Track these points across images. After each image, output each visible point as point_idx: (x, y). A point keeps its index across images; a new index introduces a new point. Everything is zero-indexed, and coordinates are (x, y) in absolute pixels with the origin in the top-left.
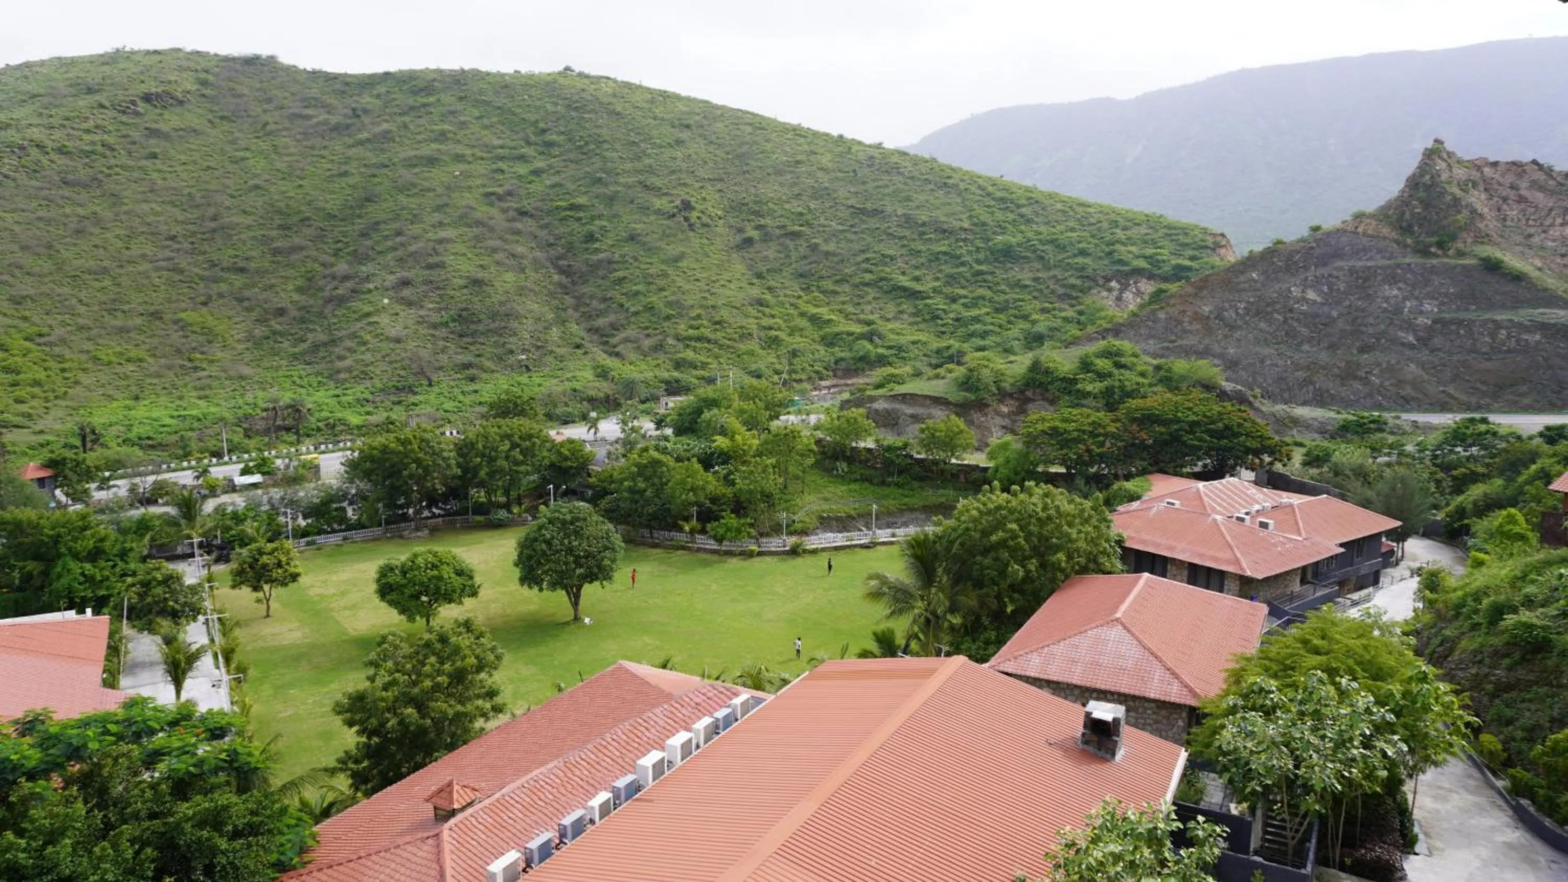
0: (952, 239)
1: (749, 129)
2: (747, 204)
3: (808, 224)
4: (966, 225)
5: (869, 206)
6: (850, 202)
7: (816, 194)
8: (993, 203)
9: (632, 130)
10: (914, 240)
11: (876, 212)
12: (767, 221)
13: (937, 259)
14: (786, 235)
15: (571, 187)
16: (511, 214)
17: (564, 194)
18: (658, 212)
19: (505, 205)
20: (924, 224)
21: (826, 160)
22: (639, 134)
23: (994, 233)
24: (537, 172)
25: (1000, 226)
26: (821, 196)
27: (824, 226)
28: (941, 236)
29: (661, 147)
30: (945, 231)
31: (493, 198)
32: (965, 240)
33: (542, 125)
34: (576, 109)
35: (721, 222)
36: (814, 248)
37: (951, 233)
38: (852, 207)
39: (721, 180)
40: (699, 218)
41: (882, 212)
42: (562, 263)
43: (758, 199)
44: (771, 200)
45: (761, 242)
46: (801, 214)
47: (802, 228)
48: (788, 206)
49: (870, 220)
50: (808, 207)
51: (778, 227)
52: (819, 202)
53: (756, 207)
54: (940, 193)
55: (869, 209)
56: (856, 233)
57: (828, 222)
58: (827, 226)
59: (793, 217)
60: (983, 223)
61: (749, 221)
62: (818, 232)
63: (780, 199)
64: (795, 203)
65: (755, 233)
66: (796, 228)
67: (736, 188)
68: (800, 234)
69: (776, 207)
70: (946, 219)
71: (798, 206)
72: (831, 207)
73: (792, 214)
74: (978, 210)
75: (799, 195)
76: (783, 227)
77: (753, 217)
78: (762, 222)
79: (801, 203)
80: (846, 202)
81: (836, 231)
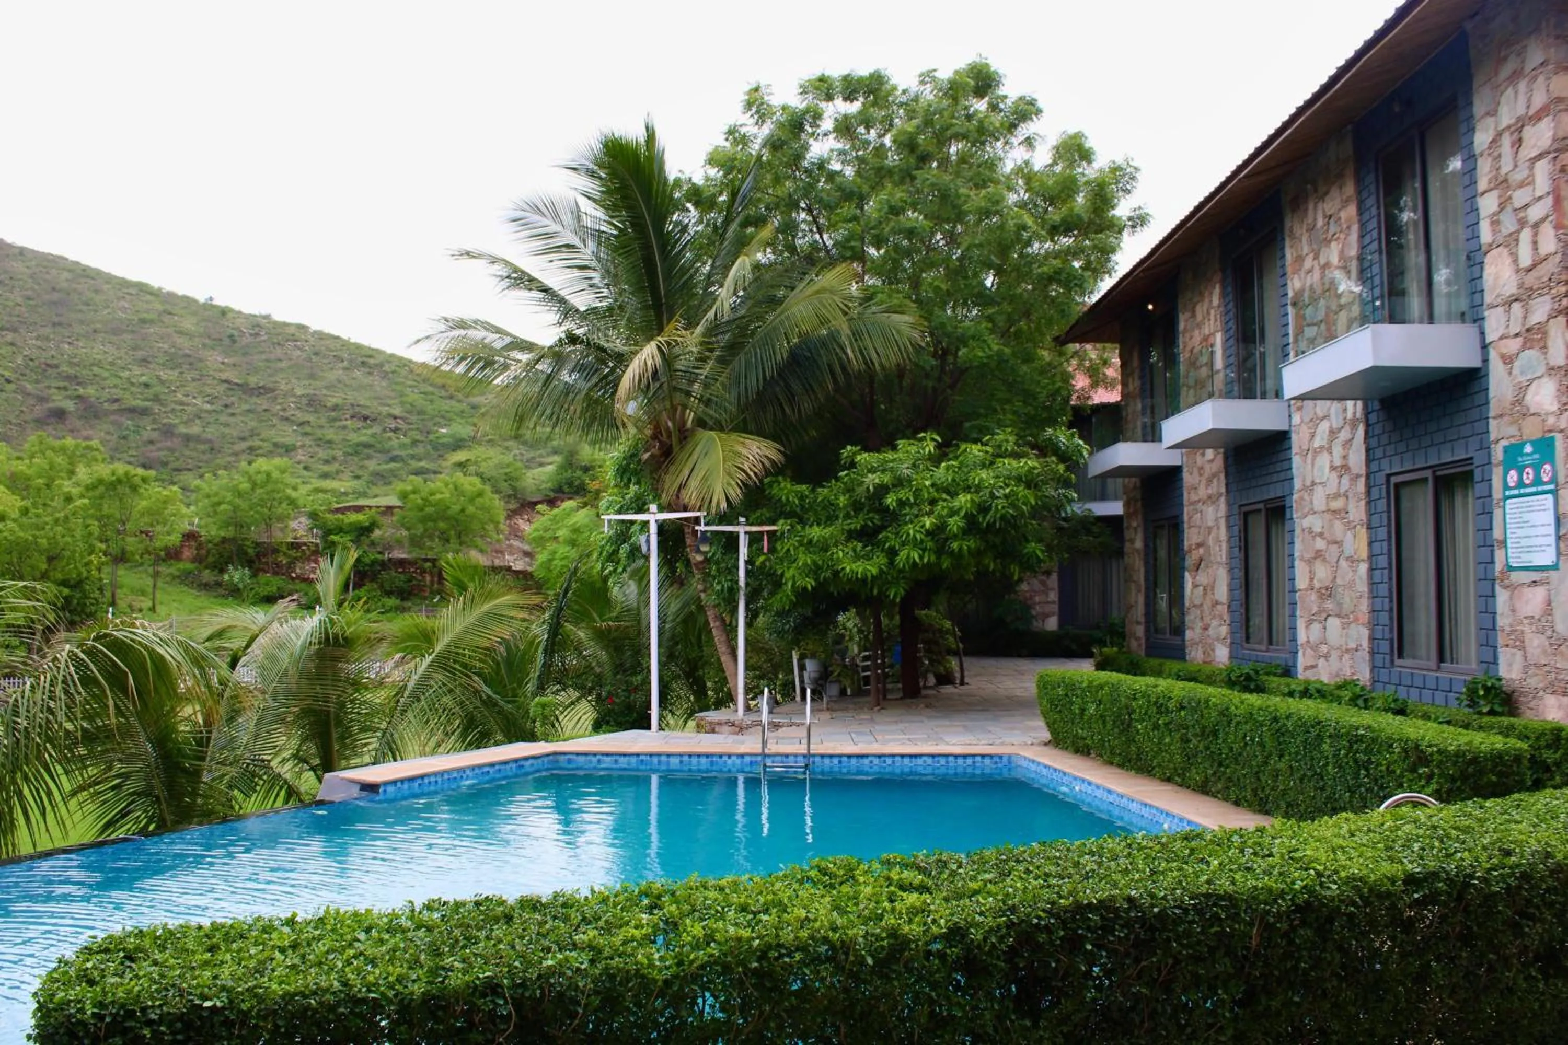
0: (377, 429)
1: (66, 275)
2: (57, 366)
3: (156, 399)
4: (397, 411)
5: (253, 380)
6: (224, 376)
7: (173, 361)
8: (430, 389)
10: (321, 427)
12: (91, 391)
13: (357, 453)
14: (121, 411)
20: (335, 408)
21: (189, 324)
23: (435, 425)
25: (443, 417)
26: (180, 365)
27: (182, 403)
28: (360, 424)
30: (365, 418)
32: (396, 430)
35: (11, 387)
36: (168, 431)
37: (375, 420)
38: (226, 381)
39: (15, 330)
41: (273, 390)
43: (75, 360)
44: (98, 364)
45: (80, 418)
46: (147, 385)
47: (147, 404)
48: (126, 374)
49: (255, 400)
50: (158, 377)
51: (108, 401)
52: (176, 373)
53: (71, 371)
54: (357, 373)
55: (252, 385)
56: (233, 415)
57: (189, 400)
58: (188, 405)
59: (133, 389)
60: (421, 412)
61: (59, 388)
62: (173, 410)
63: (112, 364)
64: (137, 370)
65: (69, 405)
66: (138, 403)
67: (39, 343)
68: (144, 412)
69: (106, 374)
70: (368, 404)
71: (142, 375)
72: (194, 380)
73: (133, 384)
74: (413, 397)
75: (144, 362)
76: (116, 400)
77: (66, 384)
78: (81, 391)
79: (146, 371)
80: (217, 375)
81: (201, 410)
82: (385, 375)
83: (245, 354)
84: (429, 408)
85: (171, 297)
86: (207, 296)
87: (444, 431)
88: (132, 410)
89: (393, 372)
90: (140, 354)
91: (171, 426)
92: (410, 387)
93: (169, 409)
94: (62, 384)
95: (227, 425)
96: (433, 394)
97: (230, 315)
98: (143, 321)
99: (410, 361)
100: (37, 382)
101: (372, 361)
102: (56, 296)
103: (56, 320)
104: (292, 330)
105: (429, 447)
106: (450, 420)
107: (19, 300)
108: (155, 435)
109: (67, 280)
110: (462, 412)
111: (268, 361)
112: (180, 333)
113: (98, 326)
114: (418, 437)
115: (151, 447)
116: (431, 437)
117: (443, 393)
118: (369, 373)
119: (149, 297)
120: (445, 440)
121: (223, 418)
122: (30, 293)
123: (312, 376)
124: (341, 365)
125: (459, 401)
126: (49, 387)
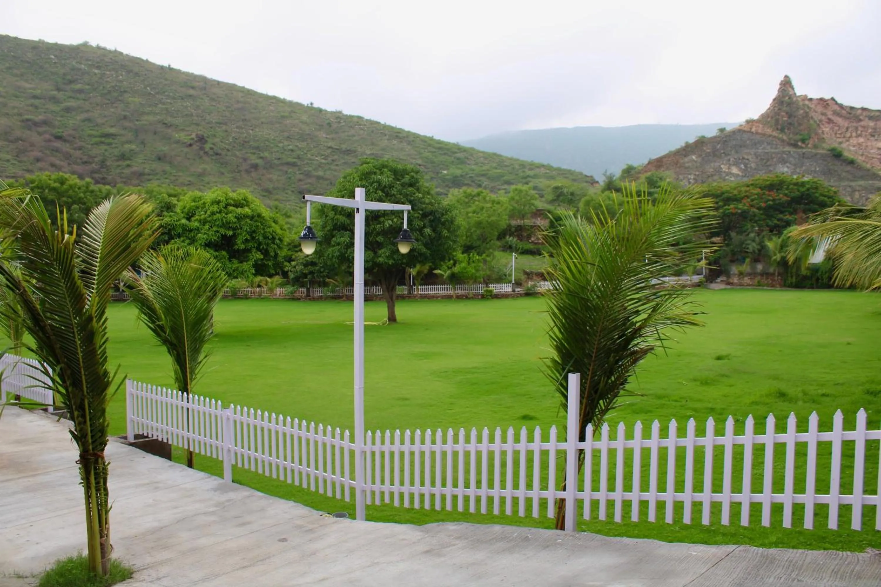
1: (241, 94)
2: (248, 142)
3: (299, 158)
5: (344, 147)
6: (330, 144)
7: (302, 137)
8: (434, 150)
9: (148, 86)
11: (348, 152)
12: (266, 154)
14: (282, 164)
15: (100, 121)
16: (47, 136)
17: (94, 126)
18: (178, 142)
19: (40, 129)
21: (304, 118)
22: (154, 88)
23: (441, 169)
24: (68, 110)
26: (306, 140)
27: (310, 160)
29: (174, 98)
31: (30, 123)
33: (69, 77)
34: (98, 68)
35: (229, 153)
36: (308, 175)
38: (330, 147)
39: (225, 124)
40: (211, 149)
41: (355, 152)
42: (97, 176)
43: (256, 139)
44: (267, 140)
45: (265, 168)
46: (292, 150)
47: (295, 160)
48: (281, 145)
49: (346, 157)
50: (297, 146)
51: (276, 159)
52: (305, 143)
53: (256, 144)
54: (395, 142)
55: (344, 149)
56: (337, 165)
57: (312, 157)
58: (313, 160)
59: (286, 153)
60: (433, 162)
61: (251, 153)
62: (307, 164)
63: (274, 140)
64: (286, 143)
65: (259, 162)
66: (290, 160)
67: (238, 130)
68: (294, 165)
69: (272, 145)
70: (405, 158)
71: (289, 145)
72: (314, 147)
73: (285, 150)
74: (427, 154)
75: (289, 138)
76: (279, 159)
77: (254, 151)
78: (262, 155)
79: (290, 143)
80: (326, 144)
81: (321, 163)
82: (409, 143)
83: (337, 133)
84: (435, 160)
85: (291, 104)
86: (309, 103)
87: (445, 172)
88: (288, 164)
89: (413, 141)
90: (286, 134)
91: (310, 171)
92: (422, 148)
93: (305, 162)
94: (252, 151)
95: (335, 170)
96: (435, 152)
97: (323, 112)
98: (283, 117)
99: (419, 135)
100: (241, 150)
101: (401, 135)
102: (240, 105)
103: (243, 117)
104: (355, 120)
105: (440, 181)
106: (447, 166)
107: (224, 108)
108: (301, 177)
109: (242, 97)
110: (453, 162)
111: (349, 136)
112: (302, 122)
113: (263, 120)
114: (433, 176)
115: (301, 183)
116: (440, 175)
117: (441, 152)
118: (401, 142)
119: (282, 104)
120: (447, 177)
121: (333, 167)
122: (227, 104)
123: (373, 144)
124: (385, 137)
125: (450, 156)
126: (247, 153)
